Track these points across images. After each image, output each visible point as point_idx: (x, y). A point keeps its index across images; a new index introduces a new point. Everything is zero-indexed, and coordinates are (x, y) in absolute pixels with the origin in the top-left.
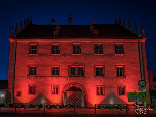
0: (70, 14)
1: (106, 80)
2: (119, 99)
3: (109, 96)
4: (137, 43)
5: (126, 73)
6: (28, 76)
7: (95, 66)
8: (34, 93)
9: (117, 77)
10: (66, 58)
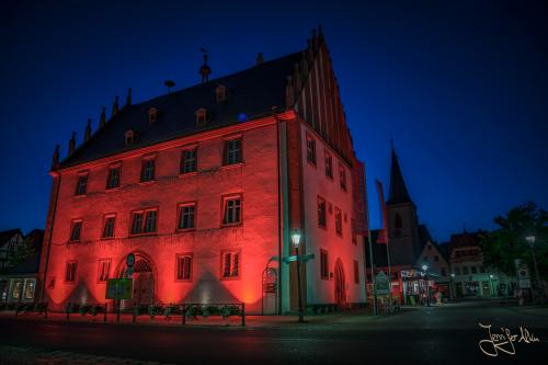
0: (206, 57)
1: (196, 240)
2: (224, 287)
3: (201, 282)
4: (275, 127)
5: (246, 213)
6: (68, 243)
7: (178, 205)
8: (73, 279)
9: (222, 228)
10: (129, 194)
